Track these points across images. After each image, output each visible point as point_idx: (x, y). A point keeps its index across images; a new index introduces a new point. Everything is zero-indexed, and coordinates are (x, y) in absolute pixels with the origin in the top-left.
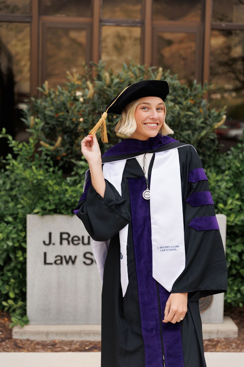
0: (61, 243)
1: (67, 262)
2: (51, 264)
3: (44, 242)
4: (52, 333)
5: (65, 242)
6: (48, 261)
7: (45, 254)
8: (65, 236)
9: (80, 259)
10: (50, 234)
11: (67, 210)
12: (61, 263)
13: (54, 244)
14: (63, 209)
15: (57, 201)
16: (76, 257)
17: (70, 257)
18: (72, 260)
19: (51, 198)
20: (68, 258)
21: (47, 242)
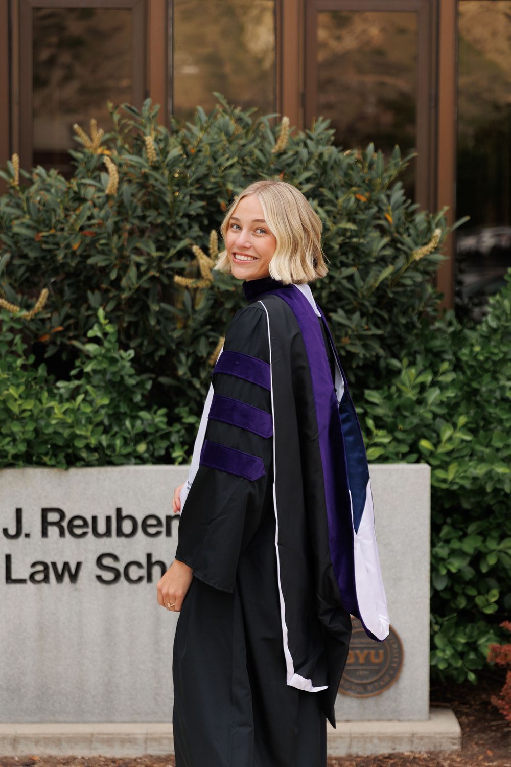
0: (44, 534)
1: (60, 578)
2: (22, 581)
3: (5, 531)
4: (26, 738)
5: (53, 531)
6: (14, 576)
7: (8, 558)
8: (53, 517)
9: (90, 570)
10: (19, 512)
11: (55, 455)
12: (46, 579)
13: (27, 536)
14: (46, 454)
15: (30, 436)
16: (79, 565)
17: (66, 565)
18: (70, 573)
19: (16, 428)
20: (60, 567)
21: (12, 531)
